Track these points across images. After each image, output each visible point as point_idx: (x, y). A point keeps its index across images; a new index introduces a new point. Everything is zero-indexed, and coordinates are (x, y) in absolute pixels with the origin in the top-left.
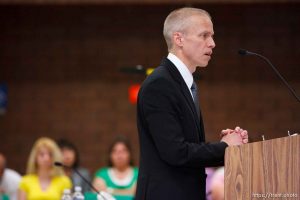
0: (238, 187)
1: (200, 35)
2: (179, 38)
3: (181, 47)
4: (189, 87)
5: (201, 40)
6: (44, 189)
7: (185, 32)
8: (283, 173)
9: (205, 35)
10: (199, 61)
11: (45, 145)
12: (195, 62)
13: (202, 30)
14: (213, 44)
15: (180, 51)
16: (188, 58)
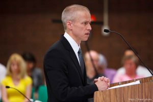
1: (82, 23)
2: (70, 24)
3: (72, 30)
5: (83, 26)
7: (73, 21)
9: (86, 23)
12: (80, 38)
13: (84, 20)
14: (90, 28)
15: (71, 32)
16: (75, 36)
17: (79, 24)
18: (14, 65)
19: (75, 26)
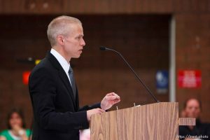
1: (76, 38)
3: (63, 46)
14: (84, 43)
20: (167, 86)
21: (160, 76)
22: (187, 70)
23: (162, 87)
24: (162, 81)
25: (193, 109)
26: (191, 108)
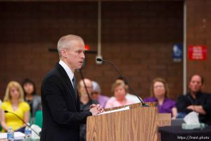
0: (94, 139)
1: (76, 52)
2: (65, 53)
3: (66, 58)
4: (71, 79)
5: (77, 54)
6: (14, 110)
7: (68, 49)
8: (119, 131)
9: (79, 52)
10: (76, 65)
11: (13, 85)
12: (75, 67)
13: (78, 49)
14: (84, 57)
15: (66, 60)
16: (70, 64)
17: (73, 53)
18: (13, 91)
19: (69, 54)
20: (182, 57)
21: (175, 49)
22: (195, 46)
23: (177, 57)
24: (177, 52)
25: (196, 83)
26: (194, 82)
